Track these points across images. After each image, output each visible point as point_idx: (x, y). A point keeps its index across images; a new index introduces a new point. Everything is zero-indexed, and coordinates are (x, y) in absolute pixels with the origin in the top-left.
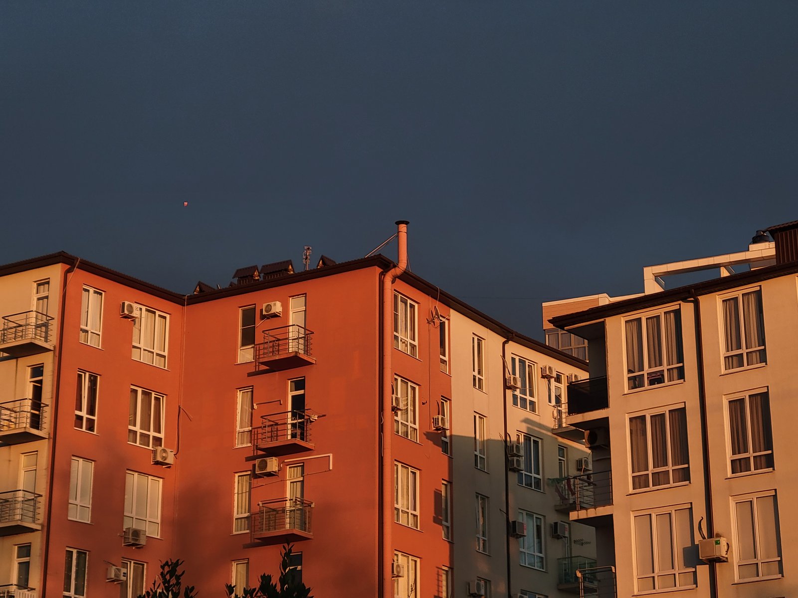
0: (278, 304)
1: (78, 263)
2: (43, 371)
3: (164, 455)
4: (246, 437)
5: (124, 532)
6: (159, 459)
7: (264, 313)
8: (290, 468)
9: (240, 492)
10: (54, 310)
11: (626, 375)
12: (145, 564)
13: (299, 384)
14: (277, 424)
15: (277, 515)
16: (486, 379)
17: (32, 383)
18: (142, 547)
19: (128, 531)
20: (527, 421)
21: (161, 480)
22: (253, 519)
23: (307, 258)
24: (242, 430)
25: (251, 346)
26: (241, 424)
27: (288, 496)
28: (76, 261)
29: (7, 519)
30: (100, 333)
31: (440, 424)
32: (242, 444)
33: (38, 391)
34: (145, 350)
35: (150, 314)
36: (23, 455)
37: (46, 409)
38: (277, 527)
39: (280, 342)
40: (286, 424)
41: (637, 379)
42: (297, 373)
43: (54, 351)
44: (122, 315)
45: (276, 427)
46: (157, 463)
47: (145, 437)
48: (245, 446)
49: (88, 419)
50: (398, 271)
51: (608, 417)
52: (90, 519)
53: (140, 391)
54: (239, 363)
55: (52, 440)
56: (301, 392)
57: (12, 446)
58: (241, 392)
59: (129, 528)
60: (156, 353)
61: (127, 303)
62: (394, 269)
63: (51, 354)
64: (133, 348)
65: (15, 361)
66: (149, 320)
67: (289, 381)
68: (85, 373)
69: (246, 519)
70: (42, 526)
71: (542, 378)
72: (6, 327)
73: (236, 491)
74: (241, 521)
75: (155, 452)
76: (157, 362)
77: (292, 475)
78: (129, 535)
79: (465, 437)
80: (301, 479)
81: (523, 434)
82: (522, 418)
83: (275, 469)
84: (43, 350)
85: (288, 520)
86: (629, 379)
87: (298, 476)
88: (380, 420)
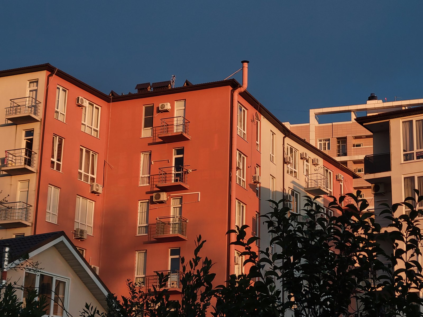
0: (169, 104)
1: (56, 71)
2: (33, 133)
3: (97, 188)
4: (146, 180)
5: (75, 231)
6: (95, 190)
7: (160, 109)
8: (173, 199)
9: (141, 212)
10: (41, 98)
11: (402, 153)
12: (84, 250)
13: (180, 151)
14: (166, 174)
15: (165, 226)
16: (275, 157)
17: (26, 140)
18: (83, 240)
19: (77, 230)
20: (293, 182)
21: (94, 202)
22: (150, 227)
23: (173, 81)
24: (143, 176)
25: (150, 128)
26: (143, 173)
27: (172, 214)
28: (55, 70)
29: (9, 219)
30: (65, 114)
31: (257, 180)
32: (144, 184)
33: (29, 145)
34: (88, 126)
35: (90, 106)
36: (19, 182)
37: (35, 155)
38: (164, 232)
39: (169, 127)
40: (171, 173)
41: (408, 155)
42: (179, 145)
43: (41, 122)
44: (77, 104)
45: (165, 175)
46: (93, 192)
47: (86, 177)
48: (146, 185)
49: (57, 163)
50: (242, 90)
51: (391, 176)
52: (56, 222)
53: (84, 149)
54: (142, 137)
55: (38, 174)
56: (181, 156)
57: (13, 176)
58: (143, 154)
59: (78, 229)
60: (94, 129)
61: (80, 98)
62: (240, 88)
63: (39, 123)
64: (82, 124)
65: (15, 126)
66: (90, 109)
67: (174, 149)
68: (56, 137)
69: (144, 227)
70: (32, 224)
71: (300, 159)
72: (12, 106)
73: (139, 211)
74: (142, 229)
75: (92, 186)
76: (94, 134)
77: (174, 204)
78: (78, 233)
79: (266, 188)
80: (180, 206)
81: (291, 190)
82: (291, 181)
83: (165, 199)
84: (35, 120)
85: (171, 229)
86: (404, 155)
87: (178, 204)
88: (230, 174)
